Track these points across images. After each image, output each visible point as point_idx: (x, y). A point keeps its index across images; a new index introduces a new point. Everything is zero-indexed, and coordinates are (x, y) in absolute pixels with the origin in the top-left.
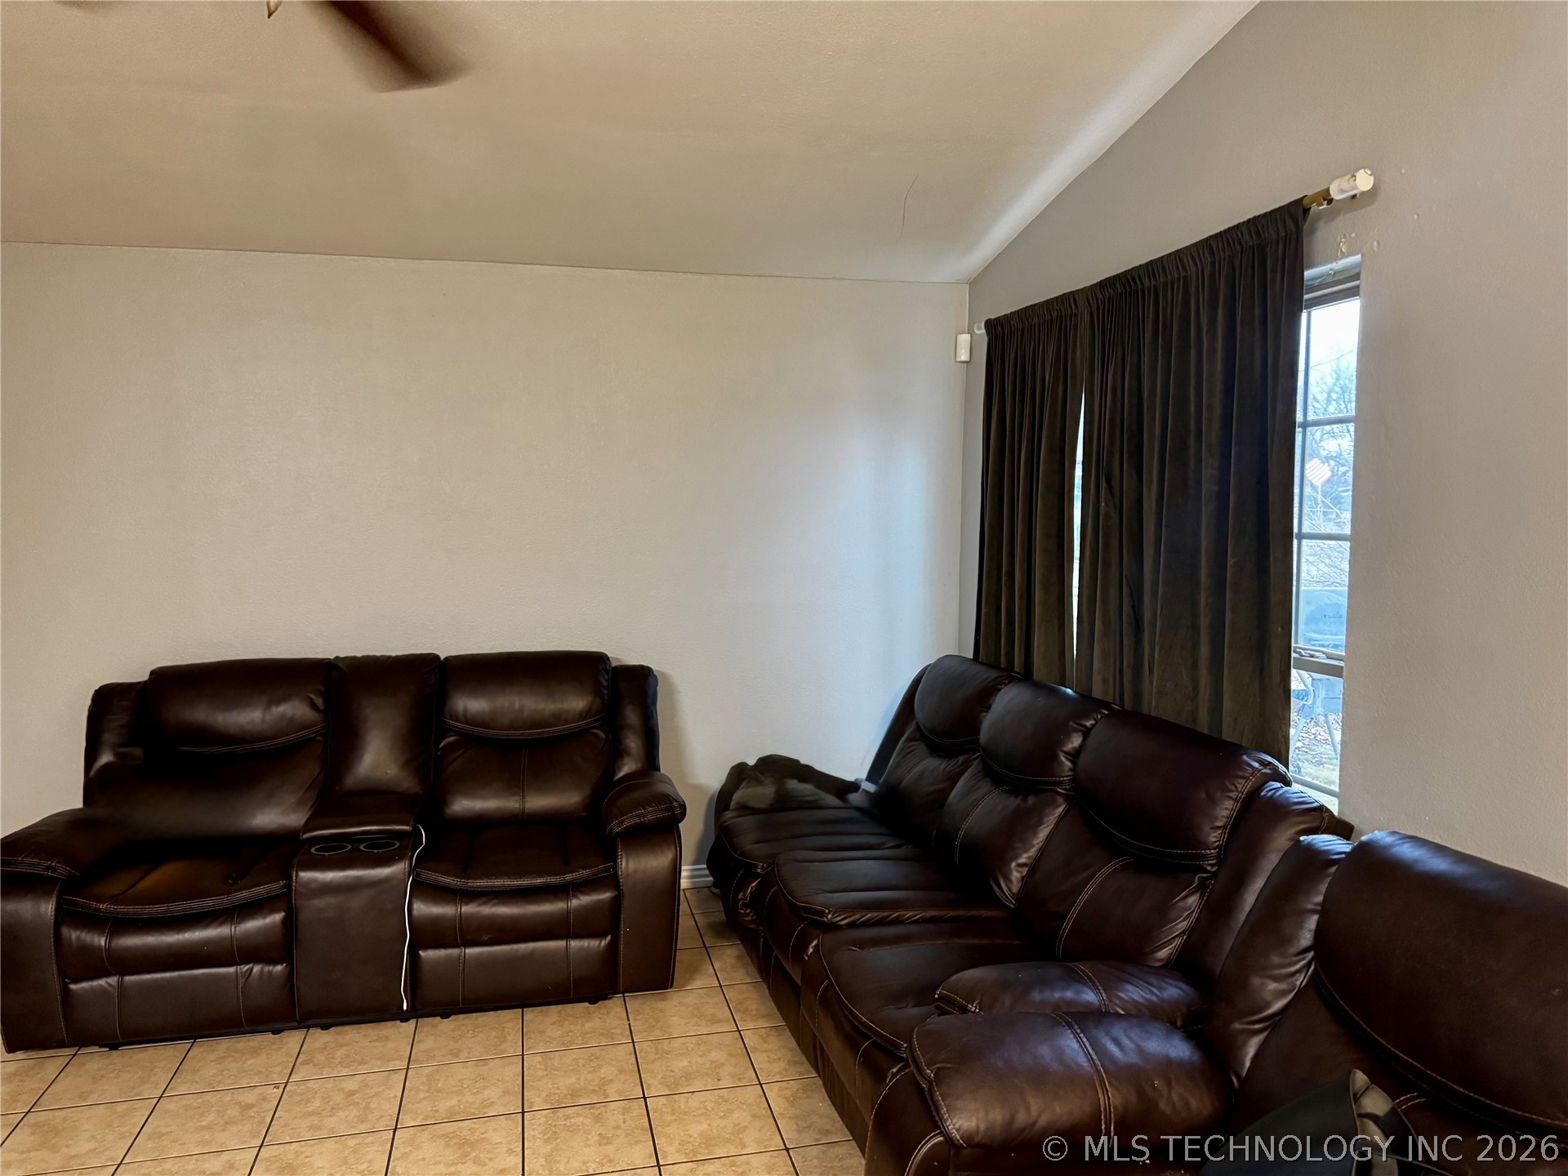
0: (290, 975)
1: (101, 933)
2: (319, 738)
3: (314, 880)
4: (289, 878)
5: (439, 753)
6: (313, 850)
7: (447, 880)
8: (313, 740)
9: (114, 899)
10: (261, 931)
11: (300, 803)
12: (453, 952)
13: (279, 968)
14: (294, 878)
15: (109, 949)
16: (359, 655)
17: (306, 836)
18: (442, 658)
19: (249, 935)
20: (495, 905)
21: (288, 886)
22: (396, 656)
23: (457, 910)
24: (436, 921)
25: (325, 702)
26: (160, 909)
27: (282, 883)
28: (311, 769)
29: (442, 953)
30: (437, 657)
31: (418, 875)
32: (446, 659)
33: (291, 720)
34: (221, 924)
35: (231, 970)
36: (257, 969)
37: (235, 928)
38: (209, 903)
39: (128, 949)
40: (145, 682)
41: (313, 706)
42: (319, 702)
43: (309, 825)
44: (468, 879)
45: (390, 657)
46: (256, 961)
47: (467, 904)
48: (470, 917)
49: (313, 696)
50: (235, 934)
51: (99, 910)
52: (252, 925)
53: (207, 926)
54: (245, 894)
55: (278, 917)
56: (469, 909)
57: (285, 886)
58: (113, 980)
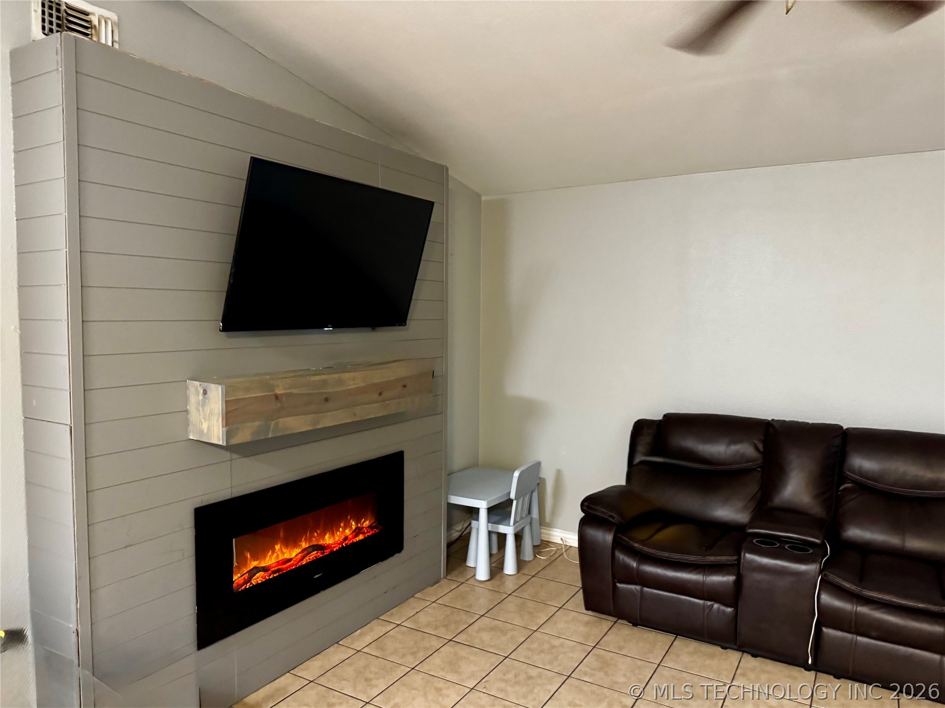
0: (736, 616)
1: (634, 560)
2: (759, 469)
3: (756, 562)
4: (739, 555)
5: (839, 493)
6: (754, 541)
7: (847, 585)
8: (755, 469)
9: (643, 542)
10: (721, 584)
11: (745, 508)
12: (849, 636)
13: (729, 610)
14: (742, 556)
15: (638, 570)
16: (787, 419)
17: (750, 531)
18: (845, 428)
19: (714, 585)
20: (883, 613)
21: (739, 560)
22: (812, 423)
23: (853, 608)
24: (837, 610)
25: (764, 447)
26: (665, 554)
27: (735, 558)
28: (753, 487)
29: (839, 634)
30: (841, 427)
31: (825, 575)
32: (847, 429)
33: (743, 455)
34: (698, 573)
35: (701, 602)
36: (716, 606)
37: (706, 578)
38: (692, 558)
39: (647, 573)
40: (660, 420)
41: (757, 448)
42: (761, 447)
43: (752, 523)
44: (864, 588)
45: (808, 424)
46: (716, 601)
47: (862, 605)
48: (863, 616)
49: (755, 442)
50: (706, 580)
51: (633, 546)
52: (716, 579)
53: (690, 572)
54: (712, 558)
55: (731, 578)
56: (863, 610)
57: (736, 560)
58: (638, 588)
